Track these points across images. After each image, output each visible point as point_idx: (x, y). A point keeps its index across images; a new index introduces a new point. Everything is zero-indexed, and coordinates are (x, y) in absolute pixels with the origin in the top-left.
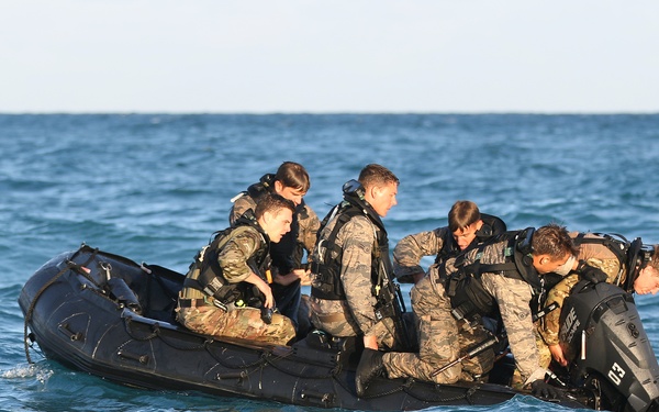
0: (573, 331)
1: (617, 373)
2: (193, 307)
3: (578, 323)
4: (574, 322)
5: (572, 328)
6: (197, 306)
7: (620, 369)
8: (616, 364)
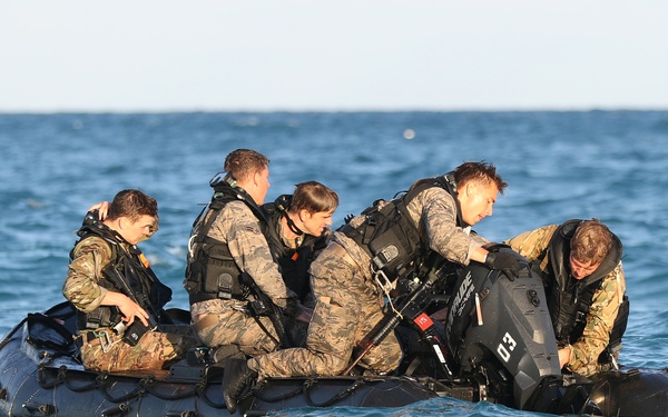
0: (466, 299)
1: (507, 346)
2: (85, 344)
3: (472, 288)
4: (468, 287)
5: (465, 296)
6: (88, 341)
7: (511, 340)
8: (507, 335)
